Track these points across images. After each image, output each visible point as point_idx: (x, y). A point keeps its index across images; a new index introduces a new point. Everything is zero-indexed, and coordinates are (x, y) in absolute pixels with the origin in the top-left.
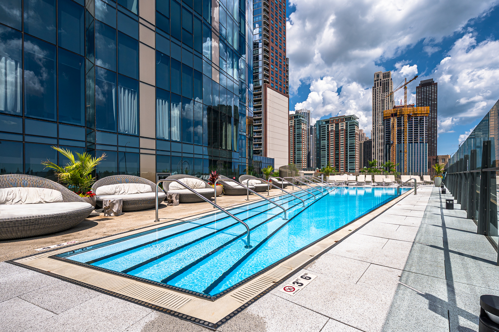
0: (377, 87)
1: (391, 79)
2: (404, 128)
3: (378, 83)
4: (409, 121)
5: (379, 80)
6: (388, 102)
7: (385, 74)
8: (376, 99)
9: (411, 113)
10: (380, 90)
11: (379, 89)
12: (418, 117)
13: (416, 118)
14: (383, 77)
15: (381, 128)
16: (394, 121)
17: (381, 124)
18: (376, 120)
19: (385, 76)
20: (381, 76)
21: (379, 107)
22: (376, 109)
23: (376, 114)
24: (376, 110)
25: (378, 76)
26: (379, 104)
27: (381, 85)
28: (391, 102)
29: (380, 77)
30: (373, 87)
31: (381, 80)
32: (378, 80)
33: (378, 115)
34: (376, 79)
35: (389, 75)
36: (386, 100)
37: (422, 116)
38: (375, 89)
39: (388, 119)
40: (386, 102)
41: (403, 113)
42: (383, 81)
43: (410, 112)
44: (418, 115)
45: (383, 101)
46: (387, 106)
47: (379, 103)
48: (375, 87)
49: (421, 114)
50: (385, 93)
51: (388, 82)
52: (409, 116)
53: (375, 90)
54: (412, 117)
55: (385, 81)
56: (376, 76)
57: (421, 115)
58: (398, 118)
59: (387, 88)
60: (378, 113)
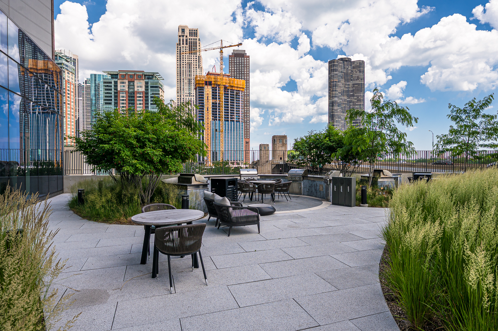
0: (182, 45)
1: (199, 39)
2: (220, 101)
3: (183, 39)
4: (225, 94)
5: (185, 37)
6: (196, 67)
7: (192, 30)
8: (180, 61)
9: (227, 85)
10: (186, 49)
11: (184, 48)
12: (234, 90)
13: (232, 91)
14: (190, 34)
15: (187, 99)
16: (208, 90)
17: (187, 94)
18: (180, 87)
19: (192, 34)
20: (187, 33)
21: (184, 72)
22: (180, 73)
23: (180, 79)
24: (180, 75)
25: (183, 31)
26: (184, 68)
27: (187, 44)
28: (199, 68)
29: (185, 33)
30: (178, 44)
31: (186, 36)
32: (183, 36)
33: (184, 81)
34: (180, 34)
35: (197, 34)
36: (194, 65)
37: (239, 91)
38: (179, 46)
39: (201, 87)
40: (194, 67)
41: (219, 83)
42: (189, 39)
43: (226, 83)
44: (234, 88)
45: (190, 65)
46: (195, 72)
47: (184, 66)
48: (180, 44)
49: (238, 87)
50: (192, 55)
51: (196, 42)
52: (225, 88)
53: (179, 48)
54: (228, 89)
55: (192, 39)
56: (180, 30)
57: (237, 89)
58: (212, 87)
59: (194, 49)
60: (183, 79)
